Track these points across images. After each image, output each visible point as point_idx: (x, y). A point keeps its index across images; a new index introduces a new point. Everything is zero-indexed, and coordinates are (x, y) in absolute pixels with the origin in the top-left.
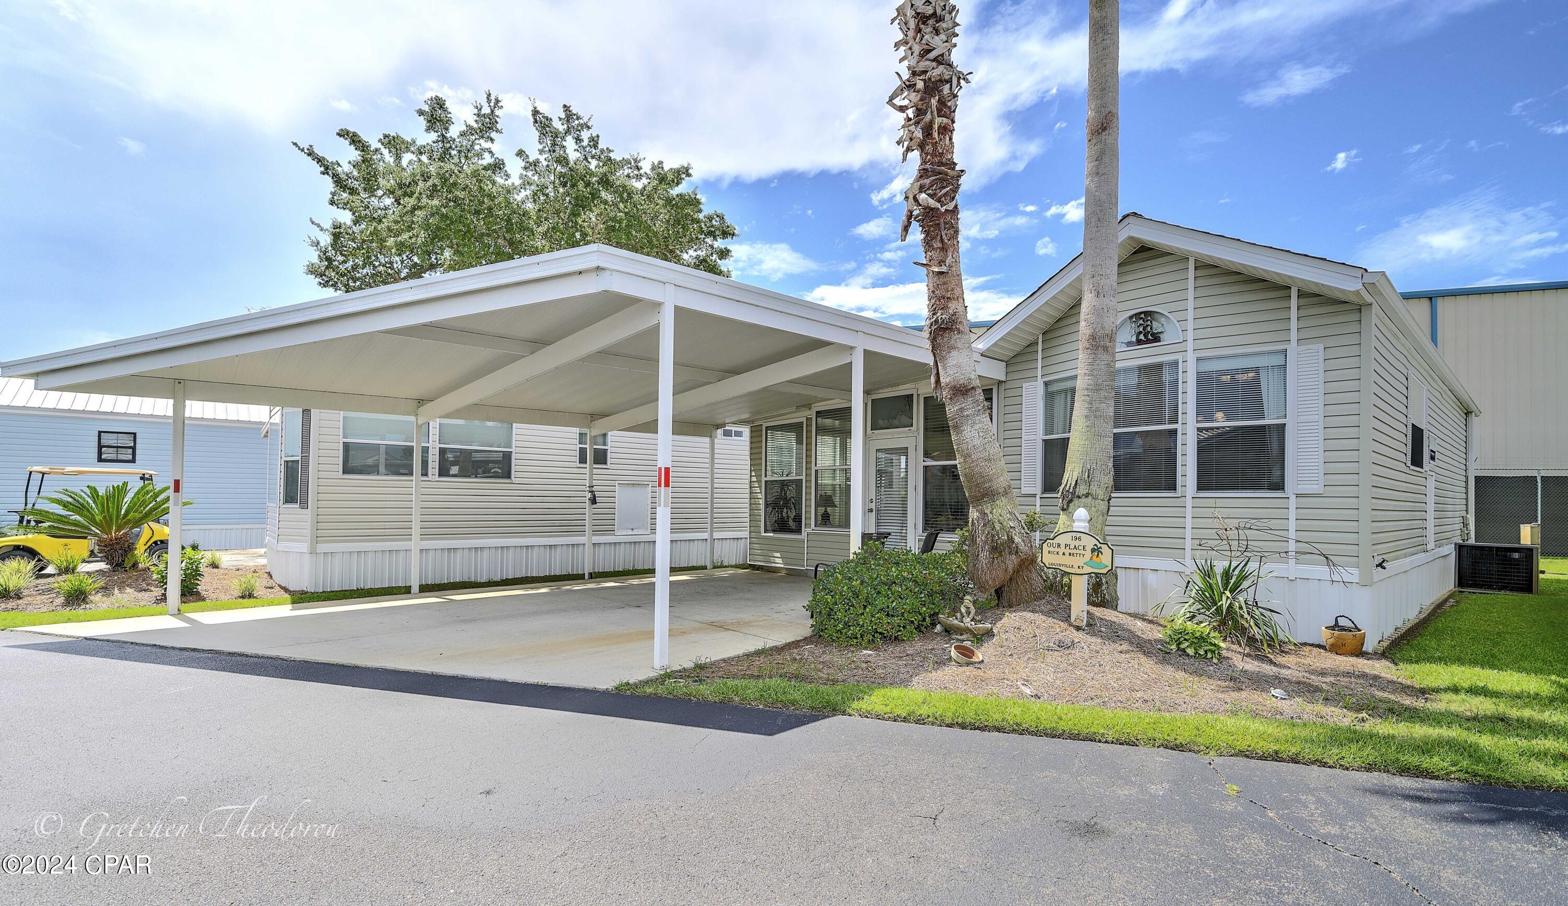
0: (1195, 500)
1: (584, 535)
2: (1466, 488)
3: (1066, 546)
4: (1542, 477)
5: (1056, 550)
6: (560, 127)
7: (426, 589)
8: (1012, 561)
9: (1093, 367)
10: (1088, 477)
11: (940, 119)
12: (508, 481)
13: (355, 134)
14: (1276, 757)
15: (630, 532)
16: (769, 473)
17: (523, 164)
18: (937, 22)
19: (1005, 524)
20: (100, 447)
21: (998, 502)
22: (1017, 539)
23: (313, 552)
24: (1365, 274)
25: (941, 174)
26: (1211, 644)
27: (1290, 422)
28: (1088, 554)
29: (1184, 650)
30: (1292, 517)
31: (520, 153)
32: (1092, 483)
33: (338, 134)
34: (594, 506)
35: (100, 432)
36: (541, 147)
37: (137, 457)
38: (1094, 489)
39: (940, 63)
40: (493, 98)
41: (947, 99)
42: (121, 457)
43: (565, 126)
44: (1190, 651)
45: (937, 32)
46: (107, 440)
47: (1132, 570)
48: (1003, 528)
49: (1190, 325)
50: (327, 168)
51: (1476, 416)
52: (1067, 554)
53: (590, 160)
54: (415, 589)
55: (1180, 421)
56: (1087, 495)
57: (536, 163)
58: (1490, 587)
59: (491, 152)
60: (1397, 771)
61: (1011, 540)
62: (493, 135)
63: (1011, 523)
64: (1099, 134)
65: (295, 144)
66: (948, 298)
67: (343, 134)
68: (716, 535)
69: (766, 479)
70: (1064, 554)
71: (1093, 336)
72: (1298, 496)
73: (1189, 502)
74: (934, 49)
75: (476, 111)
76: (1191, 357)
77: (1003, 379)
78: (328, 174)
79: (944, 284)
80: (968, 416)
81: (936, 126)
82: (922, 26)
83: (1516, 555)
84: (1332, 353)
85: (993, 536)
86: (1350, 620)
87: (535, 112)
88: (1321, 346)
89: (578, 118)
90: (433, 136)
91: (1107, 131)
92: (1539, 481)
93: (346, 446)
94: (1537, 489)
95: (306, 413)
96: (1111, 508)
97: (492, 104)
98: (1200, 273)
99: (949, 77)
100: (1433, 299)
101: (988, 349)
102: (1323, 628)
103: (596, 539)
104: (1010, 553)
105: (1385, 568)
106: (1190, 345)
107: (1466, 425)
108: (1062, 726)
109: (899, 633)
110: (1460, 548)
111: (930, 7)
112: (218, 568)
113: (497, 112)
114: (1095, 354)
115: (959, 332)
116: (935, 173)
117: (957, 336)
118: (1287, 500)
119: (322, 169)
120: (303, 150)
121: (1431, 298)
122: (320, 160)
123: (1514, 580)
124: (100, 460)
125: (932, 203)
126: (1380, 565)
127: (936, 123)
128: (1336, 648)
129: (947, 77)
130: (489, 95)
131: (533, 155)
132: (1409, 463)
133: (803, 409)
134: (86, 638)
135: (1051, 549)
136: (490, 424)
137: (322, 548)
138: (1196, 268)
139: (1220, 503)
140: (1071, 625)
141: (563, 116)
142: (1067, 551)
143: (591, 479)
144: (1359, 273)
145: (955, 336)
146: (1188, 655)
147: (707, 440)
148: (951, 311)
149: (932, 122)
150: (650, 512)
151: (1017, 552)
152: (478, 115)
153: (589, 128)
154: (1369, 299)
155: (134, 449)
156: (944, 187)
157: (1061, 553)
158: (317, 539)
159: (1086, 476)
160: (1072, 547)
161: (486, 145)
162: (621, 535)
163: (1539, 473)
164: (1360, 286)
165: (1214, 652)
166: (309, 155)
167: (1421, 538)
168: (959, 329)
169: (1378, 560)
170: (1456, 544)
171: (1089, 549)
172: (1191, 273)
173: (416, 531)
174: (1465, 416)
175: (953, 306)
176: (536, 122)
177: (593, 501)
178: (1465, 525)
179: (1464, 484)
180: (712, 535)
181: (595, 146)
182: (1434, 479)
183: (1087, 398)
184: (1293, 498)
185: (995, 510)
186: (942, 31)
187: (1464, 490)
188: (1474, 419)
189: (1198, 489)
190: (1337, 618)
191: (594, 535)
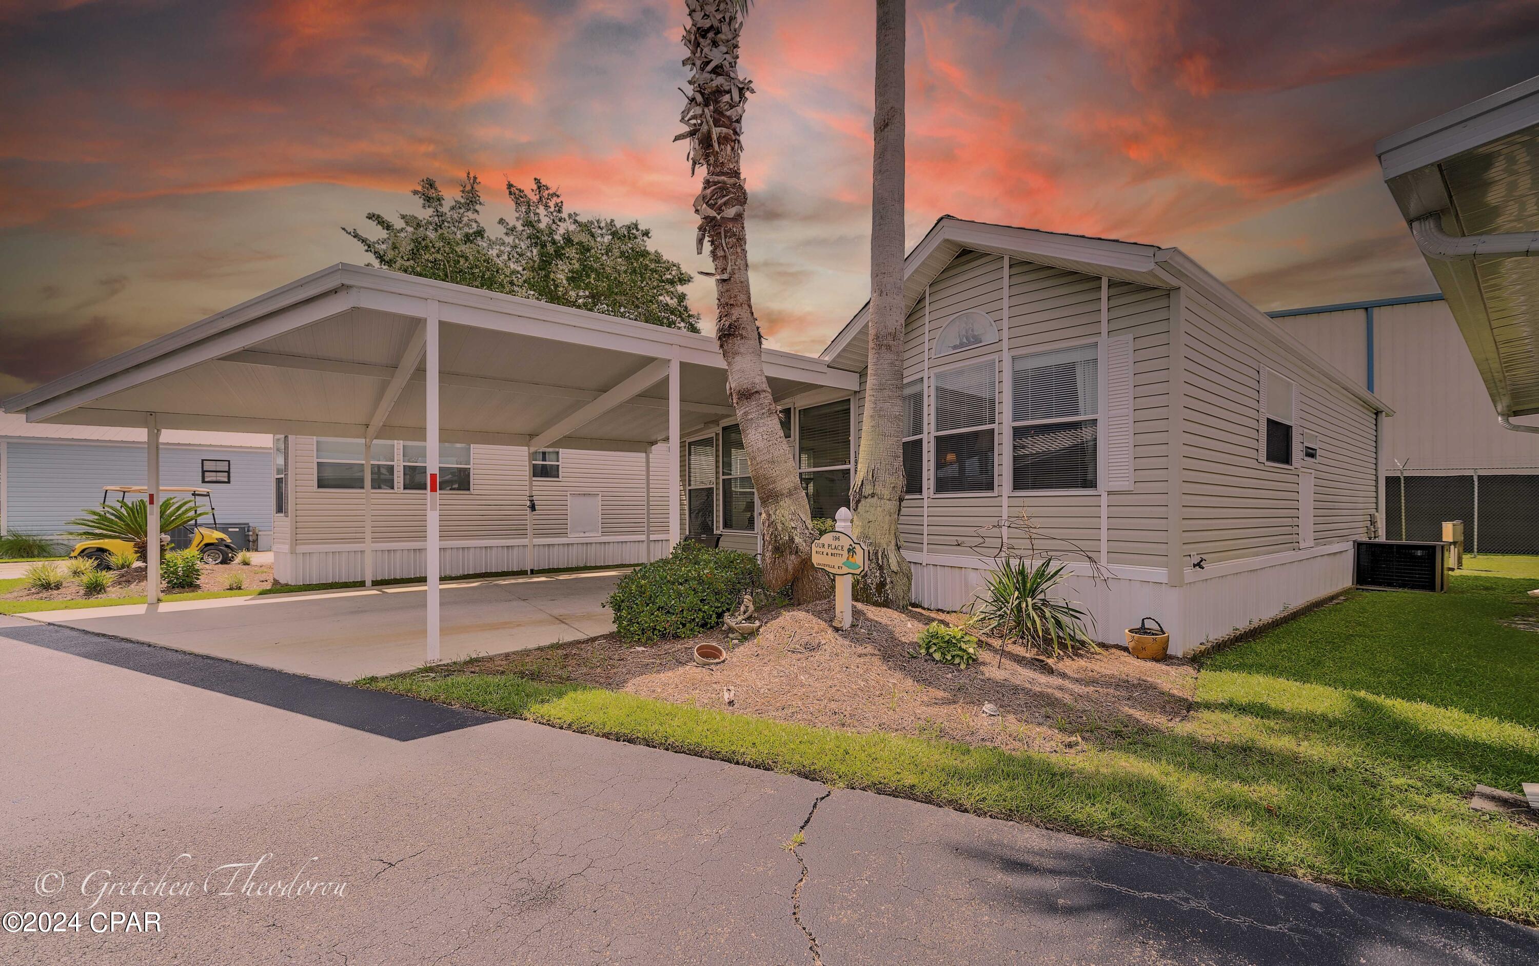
0: (1010, 499)
1: (527, 538)
2: (1377, 487)
3: (829, 546)
4: (1479, 476)
5: (822, 550)
6: (534, 198)
7: (376, 583)
8: (792, 561)
9: (878, 367)
10: (873, 477)
11: (719, 129)
12: (467, 492)
13: (379, 216)
14: (909, 793)
15: (582, 535)
16: (692, 483)
17: (505, 231)
18: (716, 34)
19: (786, 524)
20: (203, 472)
21: (781, 503)
22: (797, 540)
23: (293, 552)
24: (1158, 253)
25: (720, 183)
26: (961, 649)
27: (1100, 417)
28: (845, 553)
29: (931, 655)
30: (1104, 515)
31: (501, 221)
32: (877, 483)
33: (367, 217)
34: (534, 513)
35: (203, 460)
36: (517, 215)
37: (232, 479)
38: (879, 489)
39: (719, 74)
40: (472, 175)
41: (724, 108)
42: (219, 479)
43: (538, 197)
44: (937, 656)
45: (715, 44)
46: (208, 466)
47: (957, 569)
48: (785, 529)
49: (1005, 324)
50: (369, 247)
51: (1387, 415)
52: (830, 554)
53: (559, 223)
54: (368, 583)
55: (997, 422)
56: (873, 495)
57: (513, 229)
58: (1390, 585)
59: (476, 222)
60: (1041, 822)
61: (792, 540)
62: (478, 207)
63: (792, 524)
64: (881, 131)
65: (344, 229)
66: (731, 305)
67: (371, 217)
68: (652, 537)
69: (690, 488)
70: (827, 554)
71: (876, 335)
72: (1109, 493)
73: (1005, 502)
74: (712, 60)
75: (462, 189)
76: (1006, 357)
77: (857, 389)
78: (371, 251)
79: (727, 291)
80: (752, 419)
81: (715, 137)
82: (701, 40)
83: (1419, 553)
84: (1142, 343)
85: (776, 537)
86: (1157, 622)
87: (510, 186)
88: (1131, 337)
89: (547, 189)
90: (430, 211)
91: (889, 127)
92: (1476, 479)
93: (319, 465)
94: (1474, 488)
95: (286, 437)
96: (903, 509)
97: (472, 181)
98: (1015, 270)
99: (729, 88)
100: (1369, 309)
101: (834, 361)
102: (1127, 631)
103: (538, 541)
104: (791, 553)
105: (1203, 568)
106: (1005, 345)
107: (1376, 425)
108: (707, 743)
109: (678, 631)
110: (1359, 545)
111: (708, 20)
112: (249, 565)
113: (476, 187)
114: (879, 353)
115: (742, 337)
116: (715, 183)
117: (740, 342)
118: (1098, 498)
119: (366, 247)
120: (350, 233)
121: (1366, 309)
122: (364, 241)
123: (1415, 577)
124: (204, 481)
125: (713, 213)
126: (1199, 565)
127: (714, 133)
128: (1137, 652)
129: (727, 88)
130: (469, 173)
131: (512, 222)
132: (1263, 458)
133: (712, 425)
134: (49, 624)
135: (818, 549)
136: (458, 445)
137: (301, 549)
138: (1011, 267)
139: (1028, 502)
140: (831, 626)
141: (535, 187)
142: (830, 551)
143: (531, 490)
144: (1150, 252)
145: (738, 341)
146: (934, 660)
147: (644, 455)
148: (734, 318)
149: (709, 133)
150: (600, 518)
151: (797, 552)
152: (463, 192)
153: (558, 196)
154: (1174, 282)
155: (228, 472)
156: (725, 196)
157: (825, 553)
158: (295, 542)
159: (871, 476)
160: (833, 547)
161: (470, 215)
162: (573, 537)
163: (1476, 472)
164: (1152, 266)
165: (962, 658)
166: (354, 237)
167: (1291, 536)
168: (741, 335)
169: (1196, 560)
170: (1354, 542)
171: (846, 549)
172: (1006, 271)
173: (368, 536)
174: (1374, 416)
175: (736, 313)
176: (510, 193)
177: (533, 507)
178: (1373, 522)
179: (1374, 483)
180: (648, 537)
181: (559, 211)
182: (1313, 476)
183: (873, 398)
184: (1104, 496)
185: (778, 511)
186: (720, 43)
187: (1374, 489)
188: (1384, 420)
189: (1014, 489)
190: (1143, 620)
191: (534, 538)
